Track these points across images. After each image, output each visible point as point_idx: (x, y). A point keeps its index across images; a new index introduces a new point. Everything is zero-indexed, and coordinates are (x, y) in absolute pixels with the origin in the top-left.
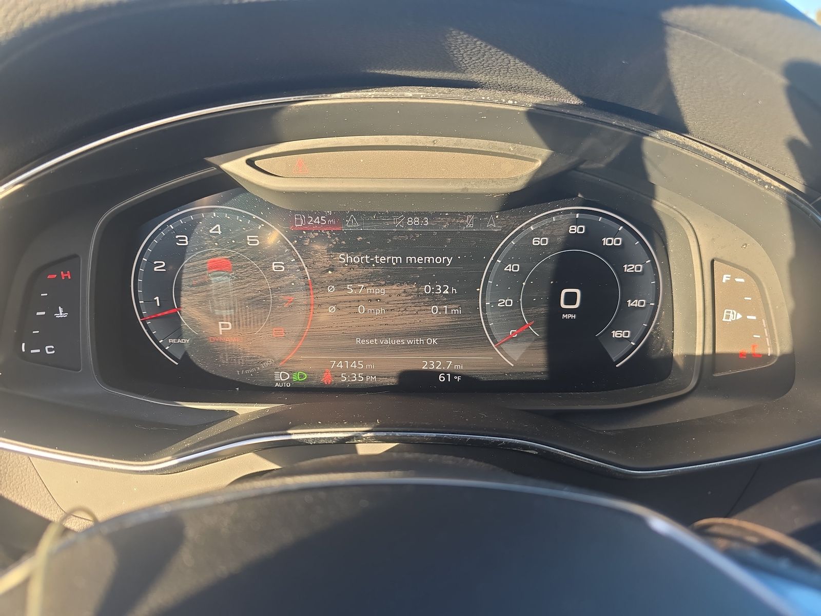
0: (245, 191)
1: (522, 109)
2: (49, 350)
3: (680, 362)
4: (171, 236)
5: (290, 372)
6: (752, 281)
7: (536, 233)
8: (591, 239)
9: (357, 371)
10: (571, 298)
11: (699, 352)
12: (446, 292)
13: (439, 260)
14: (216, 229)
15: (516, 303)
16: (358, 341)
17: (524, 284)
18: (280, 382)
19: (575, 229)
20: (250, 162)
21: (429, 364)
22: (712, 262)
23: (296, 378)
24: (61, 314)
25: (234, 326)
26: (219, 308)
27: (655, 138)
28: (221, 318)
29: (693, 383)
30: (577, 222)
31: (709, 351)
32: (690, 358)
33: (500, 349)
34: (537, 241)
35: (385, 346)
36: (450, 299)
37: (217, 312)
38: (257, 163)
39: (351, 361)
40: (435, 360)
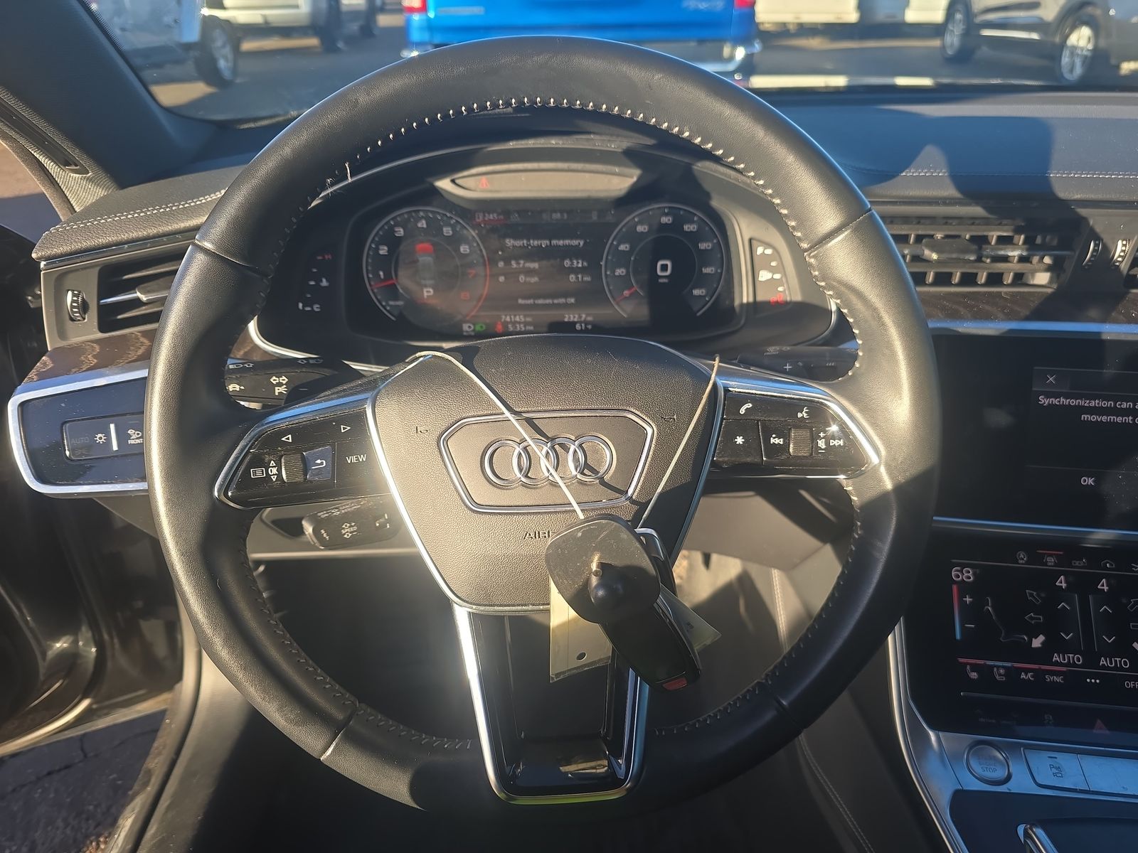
0: (442, 196)
1: (620, 150)
2: (316, 308)
3: (737, 309)
4: (391, 230)
5: (474, 325)
6: (775, 253)
7: (640, 223)
8: (677, 226)
9: (520, 323)
10: (664, 268)
11: (745, 301)
12: (580, 265)
13: (575, 242)
14: (422, 224)
15: (628, 272)
16: (520, 301)
17: (632, 259)
18: (467, 332)
19: (665, 220)
20: (453, 181)
21: (569, 318)
22: (750, 240)
23: (478, 328)
24: (324, 283)
25: (434, 291)
26: (425, 279)
27: (698, 166)
28: (426, 286)
29: (742, 322)
30: (666, 215)
31: (751, 300)
32: (742, 305)
33: (618, 304)
34: (640, 229)
35: (538, 305)
36: (583, 270)
37: (423, 282)
38: (457, 181)
39: (515, 316)
40: (573, 314)
